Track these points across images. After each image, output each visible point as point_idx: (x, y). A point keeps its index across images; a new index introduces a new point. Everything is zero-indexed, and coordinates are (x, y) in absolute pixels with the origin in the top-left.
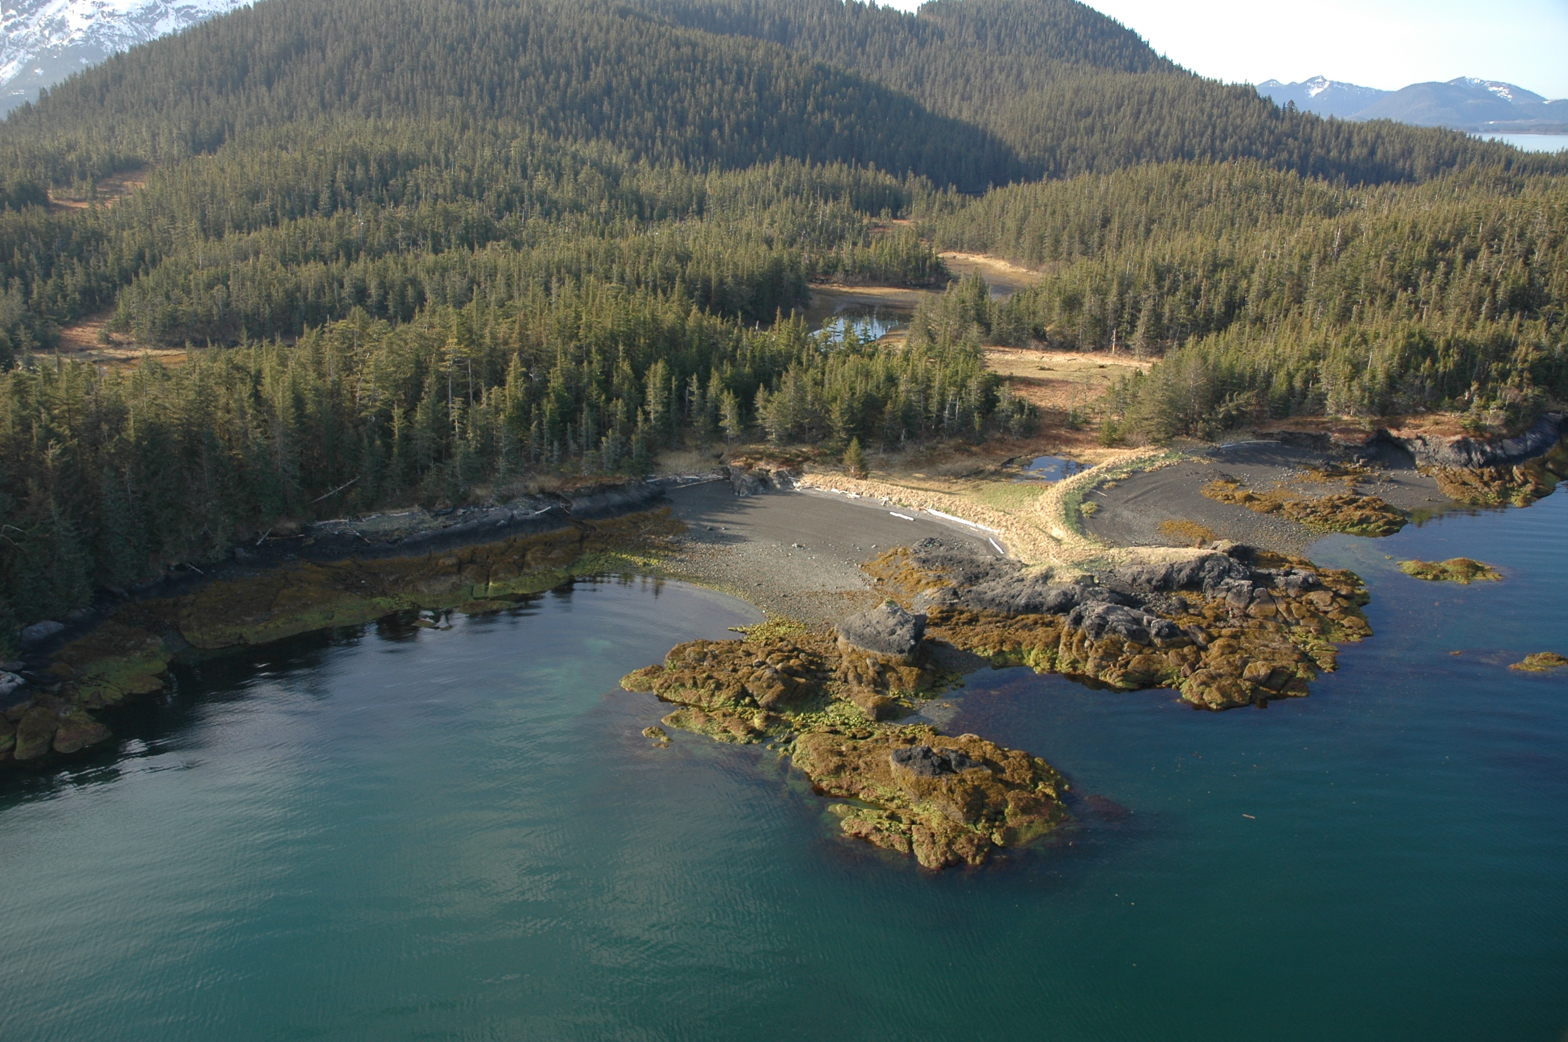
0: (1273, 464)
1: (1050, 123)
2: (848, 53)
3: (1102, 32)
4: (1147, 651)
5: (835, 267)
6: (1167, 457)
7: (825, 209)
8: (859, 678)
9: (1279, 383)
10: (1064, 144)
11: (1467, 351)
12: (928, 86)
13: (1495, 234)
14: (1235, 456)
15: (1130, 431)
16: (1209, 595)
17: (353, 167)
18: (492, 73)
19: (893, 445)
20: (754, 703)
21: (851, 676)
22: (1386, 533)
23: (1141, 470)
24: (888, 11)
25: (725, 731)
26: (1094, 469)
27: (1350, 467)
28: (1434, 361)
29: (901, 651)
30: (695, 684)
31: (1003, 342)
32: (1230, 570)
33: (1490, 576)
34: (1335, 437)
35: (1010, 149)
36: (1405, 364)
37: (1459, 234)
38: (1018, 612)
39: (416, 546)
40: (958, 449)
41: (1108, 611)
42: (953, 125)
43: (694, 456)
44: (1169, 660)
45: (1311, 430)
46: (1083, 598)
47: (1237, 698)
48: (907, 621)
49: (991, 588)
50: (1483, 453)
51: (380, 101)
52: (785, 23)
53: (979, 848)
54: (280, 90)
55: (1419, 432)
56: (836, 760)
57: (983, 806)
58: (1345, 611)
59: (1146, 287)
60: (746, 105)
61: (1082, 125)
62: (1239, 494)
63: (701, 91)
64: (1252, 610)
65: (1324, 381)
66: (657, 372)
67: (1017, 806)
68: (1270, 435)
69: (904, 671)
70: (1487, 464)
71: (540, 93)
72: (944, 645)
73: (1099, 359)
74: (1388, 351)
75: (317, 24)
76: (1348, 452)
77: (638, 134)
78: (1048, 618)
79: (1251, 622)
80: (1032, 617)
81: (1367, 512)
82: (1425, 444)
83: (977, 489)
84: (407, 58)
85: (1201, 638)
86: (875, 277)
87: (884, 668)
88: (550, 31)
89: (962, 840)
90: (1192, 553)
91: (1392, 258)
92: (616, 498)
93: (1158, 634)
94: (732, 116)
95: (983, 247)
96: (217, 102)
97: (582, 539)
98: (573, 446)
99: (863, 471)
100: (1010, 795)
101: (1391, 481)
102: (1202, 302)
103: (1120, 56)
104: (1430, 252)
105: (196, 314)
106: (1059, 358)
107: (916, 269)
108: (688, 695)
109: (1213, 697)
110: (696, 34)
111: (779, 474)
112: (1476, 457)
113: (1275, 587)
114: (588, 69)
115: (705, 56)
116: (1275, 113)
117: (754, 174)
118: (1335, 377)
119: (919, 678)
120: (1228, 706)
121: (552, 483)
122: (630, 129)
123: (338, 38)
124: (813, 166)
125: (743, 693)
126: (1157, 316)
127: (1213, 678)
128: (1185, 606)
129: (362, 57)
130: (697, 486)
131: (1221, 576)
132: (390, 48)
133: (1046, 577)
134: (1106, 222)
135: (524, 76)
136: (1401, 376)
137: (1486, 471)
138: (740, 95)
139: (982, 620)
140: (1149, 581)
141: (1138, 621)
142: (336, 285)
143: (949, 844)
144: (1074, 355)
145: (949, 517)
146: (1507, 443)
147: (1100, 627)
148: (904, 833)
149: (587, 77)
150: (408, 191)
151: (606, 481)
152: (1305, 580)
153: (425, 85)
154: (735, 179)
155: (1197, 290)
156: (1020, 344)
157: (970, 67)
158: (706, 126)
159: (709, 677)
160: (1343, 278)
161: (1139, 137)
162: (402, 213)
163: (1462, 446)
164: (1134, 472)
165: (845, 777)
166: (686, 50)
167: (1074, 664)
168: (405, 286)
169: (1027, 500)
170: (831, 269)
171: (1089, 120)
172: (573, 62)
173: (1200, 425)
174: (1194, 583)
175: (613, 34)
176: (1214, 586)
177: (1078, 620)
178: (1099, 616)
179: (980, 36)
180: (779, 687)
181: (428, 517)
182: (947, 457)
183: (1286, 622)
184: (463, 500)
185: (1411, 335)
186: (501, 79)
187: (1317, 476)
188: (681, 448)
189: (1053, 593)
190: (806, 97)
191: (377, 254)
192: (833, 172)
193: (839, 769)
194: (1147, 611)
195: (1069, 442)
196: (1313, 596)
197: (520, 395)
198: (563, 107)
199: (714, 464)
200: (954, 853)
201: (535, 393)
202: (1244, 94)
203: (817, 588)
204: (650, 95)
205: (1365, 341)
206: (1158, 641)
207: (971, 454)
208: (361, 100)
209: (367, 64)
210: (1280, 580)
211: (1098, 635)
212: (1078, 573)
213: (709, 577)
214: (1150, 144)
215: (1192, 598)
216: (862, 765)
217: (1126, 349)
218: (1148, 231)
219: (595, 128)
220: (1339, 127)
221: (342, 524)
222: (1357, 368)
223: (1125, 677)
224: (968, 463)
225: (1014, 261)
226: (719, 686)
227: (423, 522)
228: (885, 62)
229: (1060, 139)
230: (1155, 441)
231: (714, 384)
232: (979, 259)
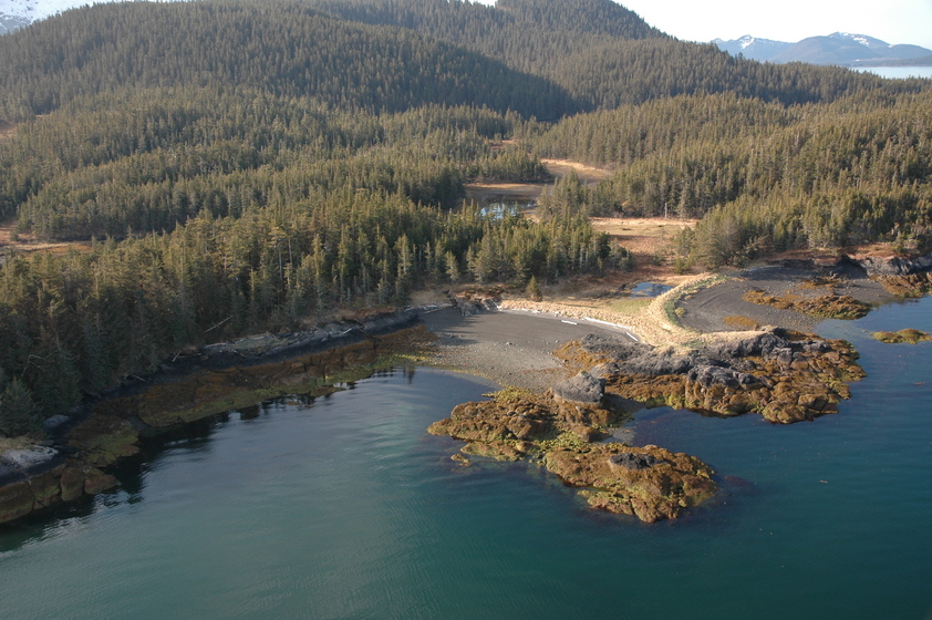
0: (782, 279)
1: (590, 74)
2: (453, 33)
3: (615, 14)
4: (739, 392)
5: (477, 172)
6: (718, 278)
7: (461, 136)
8: (573, 418)
9: (778, 229)
10: (600, 87)
11: (890, 204)
12: (507, 53)
13: (892, 133)
14: (757, 276)
15: (694, 264)
16: (766, 358)
18: (231, 55)
19: (552, 281)
20: (514, 437)
21: (568, 418)
22: (858, 317)
23: (704, 288)
24: (477, 5)
25: (501, 454)
26: (677, 288)
27: (829, 279)
28: (871, 212)
29: (596, 401)
30: (476, 428)
31: (596, 214)
32: (776, 343)
33: (927, 338)
34: (817, 261)
35: (566, 91)
36: (853, 215)
37: (872, 133)
38: (657, 374)
39: (275, 356)
40: (590, 281)
41: (712, 370)
42: (528, 77)
43: (431, 293)
44: (752, 397)
45: (802, 258)
46: (695, 364)
47: (797, 416)
48: (596, 383)
49: (640, 361)
50: (908, 266)
51: (158, 75)
52: (411, 16)
53: (674, 508)
54: (88, 70)
55: (867, 255)
56: (575, 465)
57: (670, 485)
58: (848, 363)
59: (683, 175)
60: (398, 70)
61: (610, 74)
62: (766, 298)
63: (368, 62)
64: (794, 365)
65: (805, 227)
66: (403, 240)
67: (689, 484)
68: (777, 262)
69: (599, 412)
70: (911, 272)
71: (264, 67)
72: (614, 396)
73: (658, 222)
74: (842, 207)
75: (109, 25)
76: (826, 270)
77: (330, 92)
78: (676, 377)
79: (794, 372)
80: (666, 376)
81: (845, 305)
82: (872, 262)
83: (609, 304)
84: (173, 47)
85: (769, 383)
86: (503, 177)
87: (587, 411)
88: (266, 26)
89: (663, 505)
90: (752, 334)
91: (833, 150)
92: (391, 321)
93: (743, 382)
94: (390, 78)
95: (565, 156)
96: (44, 79)
97: (375, 347)
98: (359, 290)
99: (539, 297)
100: (684, 478)
101: (855, 286)
102: (718, 184)
103: (627, 28)
104: (856, 145)
105: (76, 220)
106: (633, 222)
107: (528, 171)
108: (473, 435)
109: (783, 416)
110: (359, 25)
111: (487, 301)
112: (904, 268)
113: (804, 351)
114: (293, 51)
115: (367, 39)
116: (731, 61)
117: (411, 115)
118: (812, 224)
119: (609, 415)
120: (793, 421)
121: (350, 314)
122: (324, 89)
123: (124, 35)
124: (447, 107)
125: (506, 431)
126: (692, 193)
127: (782, 405)
128: (754, 366)
129: (142, 47)
130: (436, 312)
131: (772, 347)
132: (160, 41)
133: (670, 352)
134: (644, 136)
135: (252, 57)
136: (851, 222)
137: (911, 276)
138: (393, 64)
139: (636, 381)
140: (729, 352)
141: (730, 375)
142: (168, 197)
143: (657, 507)
144: (641, 220)
145: (598, 321)
146: (921, 259)
147: (709, 380)
148: (627, 503)
149: (293, 57)
151: (383, 311)
152: (822, 346)
153: (187, 65)
154: (401, 118)
155: (714, 176)
156: (608, 215)
157: (533, 39)
158: (373, 85)
159: (484, 423)
160: (804, 164)
161: (648, 80)
163: (895, 262)
164: (701, 289)
165: (583, 475)
166: (355, 36)
167: (696, 402)
169: (642, 309)
170: (474, 173)
171: (615, 71)
172: (283, 46)
173: (735, 258)
174: (756, 352)
175: (307, 27)
176: (768, 353)
177: (694, 377)
178: (707, 373)
179: (537, 18)
180: (528, 426)
181: (276, 339)
182: (585, 286)
183: (814, 371)
184: (296, 327)
185: (855, 197)
186: (237, 59)
187: (810, 285)
188: (423, 288)
189: (677, 361)
190: (435, 63)
192: (461, 111)
193: (579, 470)
194: (733, 369)
195: (655, 273)
196: (827, 355)
197: (323, 260)
198: (279, 76)
199: (445, 297)
200: (660, 513)
201: (332, 258)
202: (711, 50)
203: (529, 368)
204: (335, 66)
205: (827, 202)
206: (744, 386)
207: (599, 283)
208: (145, 75)
209: (146, 52)
210: (807, 347)
211: (708, 385)
212: (688, 349)
213: (460, 365)
214: (655, 84)
215: (757, 360)
216: (592, 467)
217: (674, 214)
218: (672, 140)
219: (301, 90)
221: (222, 346)
222: (825, 218)
223: (729, 408)
224: (599, 289)
225: (586, 163)
226: (491, 428)
227: (274, 342)
228: (478, 39)
229: (597, 84)
230: (709, 269)
231: (438, 248)
232: (562, 163)
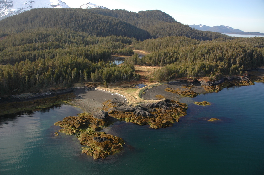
0: (178, 85)
1: (157, 30)
2: (126, 19)
3: (166, 16)
4: (146, 118)
5: (116, 52)
6: (160, 84)
7: (117, 43)
8: (94, 123)
9: (180, 72)
10: (159, 33)
11: (211, 67)
12: (139, 24)
13: (218, 48)
14: (172, 84)
15: (154, 80)
16: (160, 108)
17: (39, 36)
18: (67, 21)
19: (114, 82)
20: (75, 128)
21: (93, 123)
22: (194, 97)
23: (155, 86)
24: (133, 12)
25: (69, 133)
26: (147, 86)
27: (190, 86)
28: (205, 68)
29: (102, 119)
30: (66, 124)
31: (139, 65)
32: (164, 104)
33: (209, 104)
34: (188, 81)
35: (150, 34)
36: (201, 69)
37: (212, 48)
38: (125, 111)
39: (27, 99)
40: (125, 83)
41: (140, 111)
42: (142, 30)
43: (80, 84)
44: (150, 120)
45: (185, 79)
46: (137, 109)
47: (160, 127)
48: (104, 113)
49: (122, 107)
50: (212, 83)
51: (49, 25)
52: (117, 14)
53: (105, 155)
54: (33, 24)
55: (202, 80)
56: (84, 139)
57: (108, 147)
58: (182, 111)
59: (163, 56)
60: (107, 27)
61: (161, 30)
62: (171, 90)
63: (100, 24)
64: (166, 111)
65: (187, 71)
66: (75, 69)
67: (114, 147)
68: (178, 80)
69: (102, 122)
70: (212, 85)
71: (75, 24)
72: (112, 117)
73: (154, 68)
74: (198, 67)
75: (40, 13)
76: (190, 83)
77: (90, 31)
78: (130, 112)
79: (166, 113)
80: (128, 112)
81: (191, 93)
82: (203, 82)
83: (126, 89)
84: (54, 19)
85: (156, 116)
86: (122, 54)
87: (99, 122)
88: (77, 15)
89: (102, 154)
90: (158, 101)
91: (202, 52)
92: (65, 91)
93: (148, 115)
94: (105, 28)
95: (142, 49)
96: (23, 25)
97: (57, 99)
98: (58, 82)
99: (107, 87)
100: (113, 145)
101: (197, 88)
102: (171, 58)
103: (169, 20)
104: (207, 51)
105: (7, 59)
106: (148, 67)
107: (129, 53)
108: (64, 126)
109: (155, 127)
110: (101, 16)
111: (93, 87)
112: (211, 84)
113: (171, 107)
114: (83, 21)
115: (102, 19)
116: (191, 29)
117: (107, 37)
118: (189, 71)
119: (105, 123)
120: (158, 128)
121: (54, 88)
122: (89, 30)
123: (43, 16)
124: (117, 36)
125: (74, 126)
126: (164, 60)
127: (156, 123)
128: (155, 110)
129: (46, 18)
130: (80, 89)
131: (162, 105)
132: (51, 17)
133: (131, 105)
134: (160, 45)
135: (72, 22)
136: (200, 71)
137: (212, 86)
138: (107, 25)
139: (119, 113)
140: (150, 106)
141: (145, 113)
142: (31, 55)
143: (99, 155)
144: (151, 67)
145: (119, 94)
146: (216, 82)
147: (139, 114)
148: (93, 152)
149: (82, 22)
150: (48, 40)
151: (63, 88)
152: (176, 105)
153: (56, 23)
154: (104, 38)
155: (171, 56)
156: (142, 65)
157: (145, 21)
158: (101, 30)
159: (68, 123)
160: (194, 55)
161: (170, 33)
162: (45, 43)
163: (208, 82)
164: (154, 87)
165: (86, 142)
166: (99, 18)
167: (133, 121)
168: (42, 55)
169: (134, 91)
170: (115, 52)
171: (163, 30)
172: (80, 19)
173: (166, 79)
174: (157, 106)
175: (87, 15)
176: (160, 107)
177: (135, 113)
178: (138, 112)
179: (147, 17)
180: (80, 125)
181: (32, 94)
182: (123, 84)
183: (172, 113)
184: (38, 91)
185: (202, 64)
186: (68, 22)
187: (185, 87)
188: (78, 82)
189: (132, 108)
190: (118, 25)
191: (39, 50)
192: (119, 37)
193: (85, 140)
194: (148, 111)
195: (144, 81)
196: (177, 108)
197: (50, 74)
198: (78, 27)
199: (83, 85)
200: (100, 156)
201: (53, 73)
202: (187, 26)
203: (94, 107)
204: (92, 25)
205: (195, 65)
206: (148, 117)
207: (127, 83)
208: (46, 25)
209: (47, 20)
210: (172, 106)
211: (138, 116)
212: (137, 105)
213: (77, 105)
214: (172, 33)
215: (156, 109)
216: (89, 139)
217: (159, 66)
218: (167, 47)
219: (83, 30)
220: (201, 31)
221: (17, 96)
222: (193, 69)
223: (141, 123)
224: (126, 85)
225: (146, 52)
226: (70, 125)
227: (30, 95)
228: (132, 20)
229: (158, 33)
230: (158, 81)
231: (85, 72)
232: (141, 51)
